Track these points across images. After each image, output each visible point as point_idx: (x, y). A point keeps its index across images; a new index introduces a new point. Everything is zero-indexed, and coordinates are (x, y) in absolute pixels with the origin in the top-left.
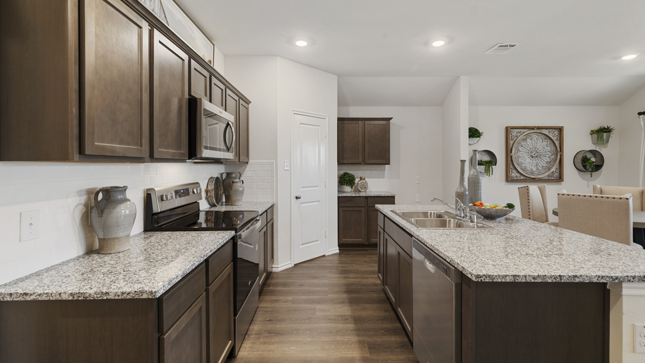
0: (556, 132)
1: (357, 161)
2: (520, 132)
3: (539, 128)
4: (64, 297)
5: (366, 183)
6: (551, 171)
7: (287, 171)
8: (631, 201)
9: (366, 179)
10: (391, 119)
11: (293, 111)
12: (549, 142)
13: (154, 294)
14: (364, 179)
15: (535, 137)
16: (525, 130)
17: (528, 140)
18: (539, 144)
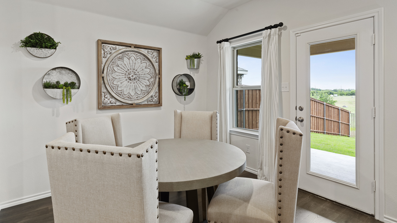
0: (155, 54)
2: (115, 49)
3: (136, 47)
6: (150, 95)
12: (148, 63)
15: (133, 56)
16: (121, 47)
17: (125, 59)
18: (137, 65)
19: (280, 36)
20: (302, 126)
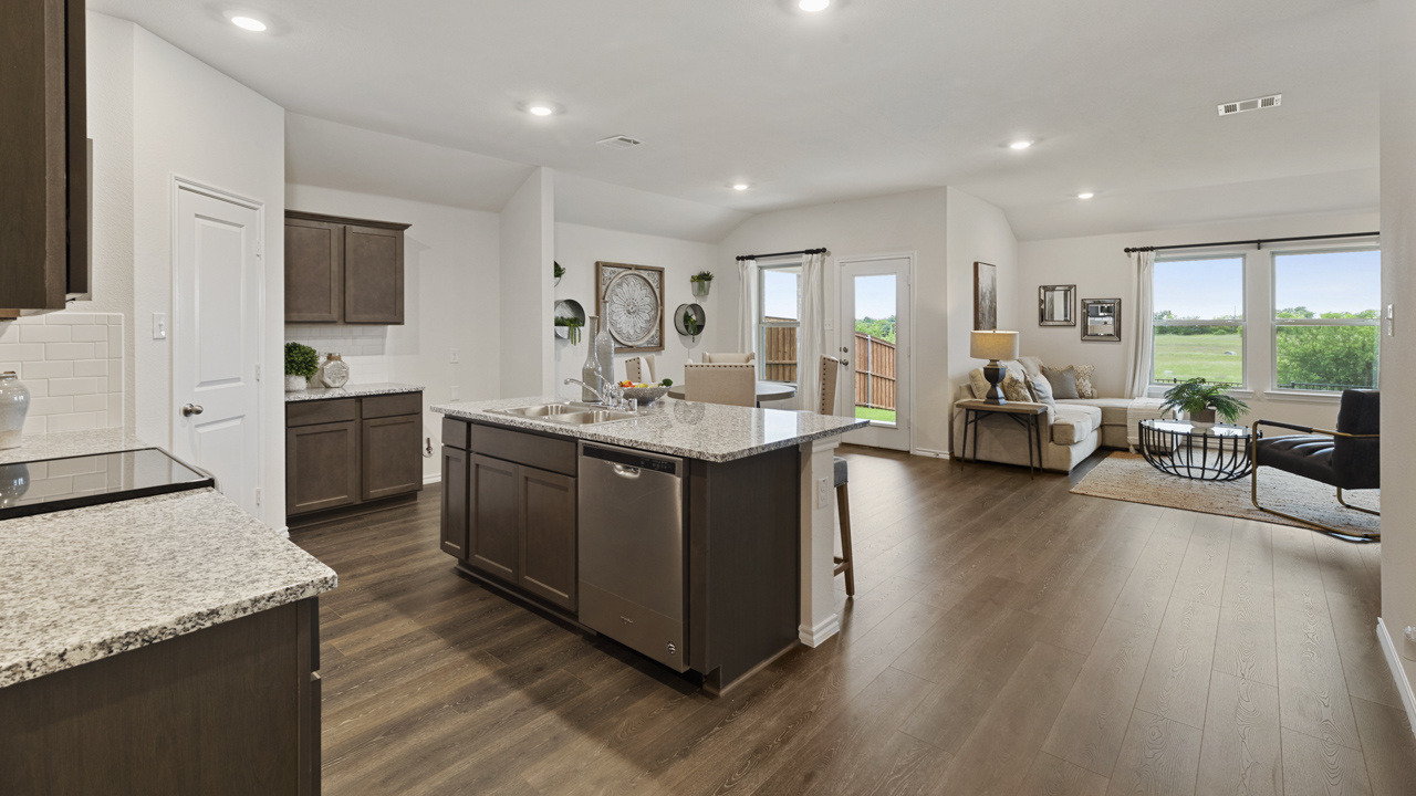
0: (657, 276)
1: (326, 316)
2: (614, 272)
3: (638, 268)
4: (76, 659)
5: (344, 367)
6: (651, 334)
7: (161, 342)
8: (756, 368)
9: (343, 359)
10: (407, 226)
11: (177, 179)
12: (649, 290)
13: (331, 582)
14: (339, 358)
15: (632, 280)
16: (621, 270)
17: (624, 285)
18: (636, 293)
19: (823, 262)
20: (847, 369)
